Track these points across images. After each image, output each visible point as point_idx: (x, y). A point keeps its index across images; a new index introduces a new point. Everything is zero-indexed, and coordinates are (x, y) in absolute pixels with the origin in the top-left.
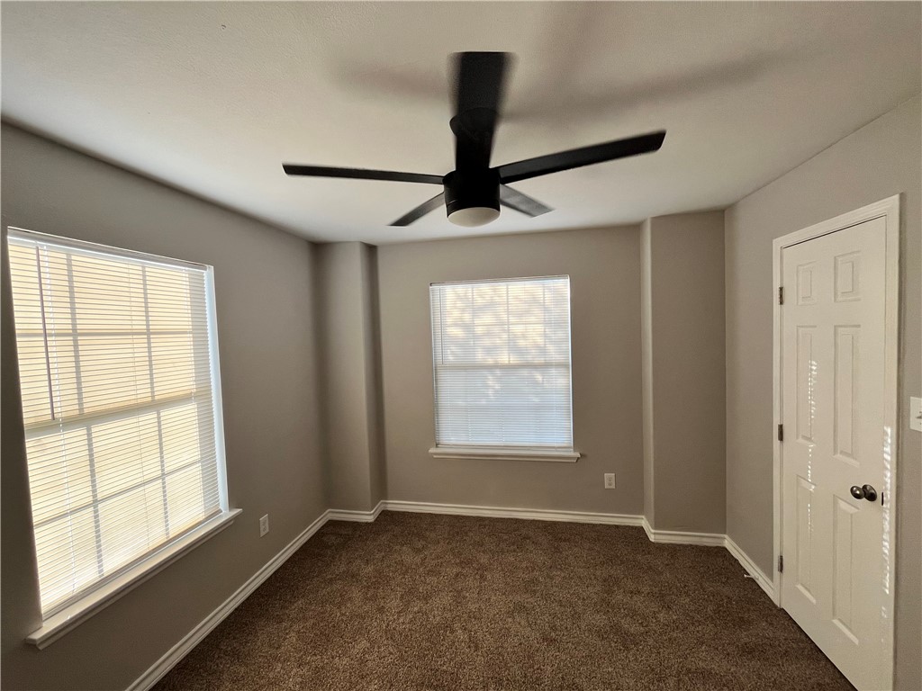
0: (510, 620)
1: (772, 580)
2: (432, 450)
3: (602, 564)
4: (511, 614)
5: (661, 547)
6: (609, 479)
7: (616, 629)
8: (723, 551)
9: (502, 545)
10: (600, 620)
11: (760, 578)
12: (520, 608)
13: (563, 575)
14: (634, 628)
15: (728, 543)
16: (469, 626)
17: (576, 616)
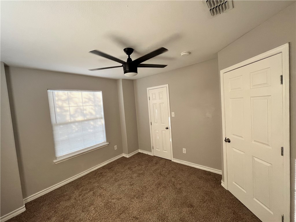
0: (120, 189)
1: (151, 152)
2: (55, 161)
3: (125, 166)
4: (119, 188)
5: (131, 158)
6: (116, 147)
7: (139, 174)
8: (139, 153)
9: (97, 179)
10: (135, 175)
11: (148, 153)
12: (120, 185)
13: (120, 174)
14: (142, 172)
15: (140, 151)
16: (113, 198)
17: (131, 178)
